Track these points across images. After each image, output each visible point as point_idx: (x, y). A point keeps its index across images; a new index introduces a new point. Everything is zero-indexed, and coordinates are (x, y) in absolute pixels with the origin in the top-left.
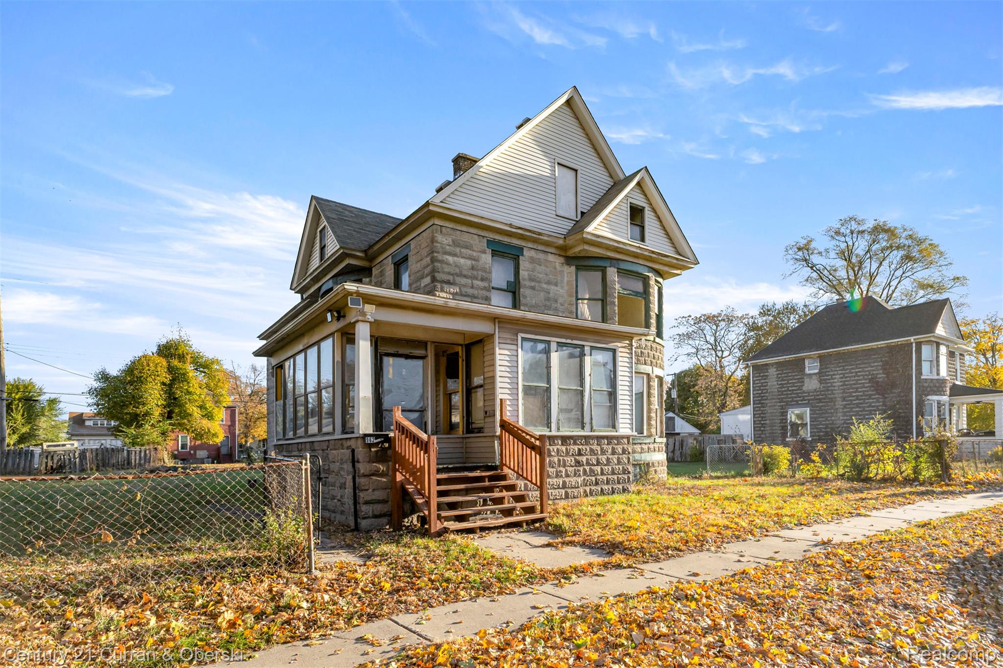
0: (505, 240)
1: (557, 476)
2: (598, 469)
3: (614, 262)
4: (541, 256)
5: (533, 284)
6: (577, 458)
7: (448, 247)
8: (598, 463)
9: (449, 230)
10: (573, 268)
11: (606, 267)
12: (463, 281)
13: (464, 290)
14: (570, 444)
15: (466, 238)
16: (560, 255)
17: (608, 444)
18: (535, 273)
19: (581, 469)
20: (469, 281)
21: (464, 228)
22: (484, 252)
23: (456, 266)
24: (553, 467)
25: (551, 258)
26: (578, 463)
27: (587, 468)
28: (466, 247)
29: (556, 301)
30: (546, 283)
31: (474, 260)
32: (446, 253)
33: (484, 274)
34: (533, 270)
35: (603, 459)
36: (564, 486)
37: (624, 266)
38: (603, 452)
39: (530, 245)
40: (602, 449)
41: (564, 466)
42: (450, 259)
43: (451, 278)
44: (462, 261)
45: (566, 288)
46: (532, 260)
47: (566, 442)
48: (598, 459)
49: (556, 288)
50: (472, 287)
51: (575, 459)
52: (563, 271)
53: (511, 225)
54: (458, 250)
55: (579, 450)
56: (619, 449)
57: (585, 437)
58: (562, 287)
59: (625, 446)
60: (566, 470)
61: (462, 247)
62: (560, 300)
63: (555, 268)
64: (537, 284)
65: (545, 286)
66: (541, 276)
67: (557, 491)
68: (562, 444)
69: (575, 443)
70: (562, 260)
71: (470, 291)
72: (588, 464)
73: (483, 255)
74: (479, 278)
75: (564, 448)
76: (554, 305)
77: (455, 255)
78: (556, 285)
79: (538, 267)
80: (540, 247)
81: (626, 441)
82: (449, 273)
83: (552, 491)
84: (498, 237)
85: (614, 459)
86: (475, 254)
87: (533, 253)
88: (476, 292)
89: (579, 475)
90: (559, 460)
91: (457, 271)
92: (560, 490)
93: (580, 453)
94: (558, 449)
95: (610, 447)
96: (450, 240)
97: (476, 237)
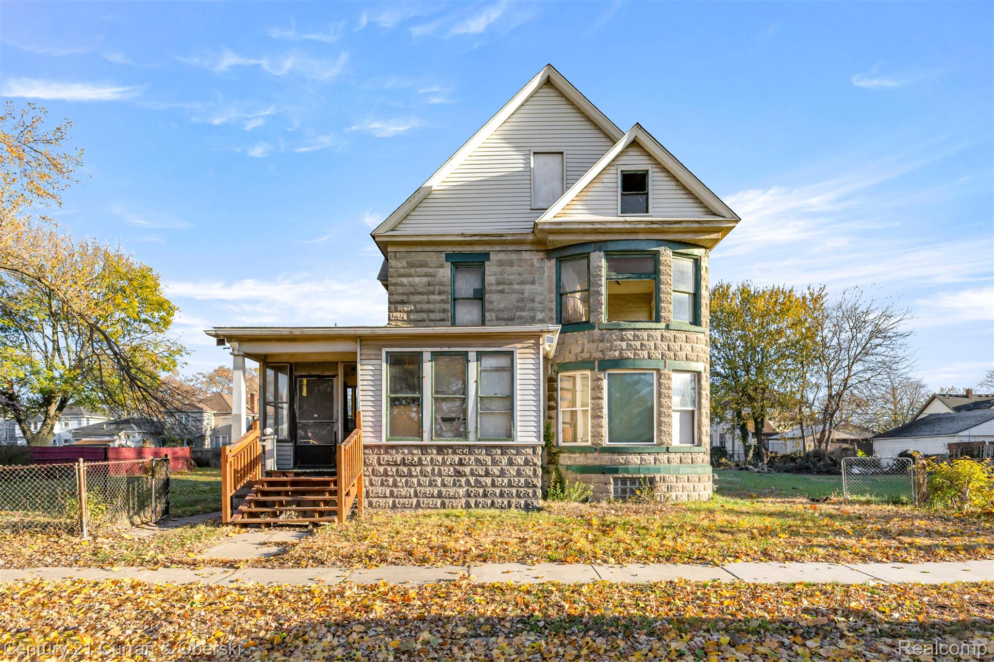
0: (467, 249)
1: (430, 485)
2: (488, 481)
3: (600, 244)
4: (514, 257)
5: (501, 287)
6: (457, 467)
7: (402, 270)
8: (487, 474)
9: (403, 254)
10: (553, 261)
11: (589, 253)
12: (418, 298)
13: (419, 306)
14: (448, 454)
15: (422, 257)
16: (538, 251)
17: (502, 454)
18: (506, 276)
19: (463, 480)
20: (425, 297)
21: (419, 249)
22: (442, 266)
23: (411, 286)
24: (425, 476)
25: (526, 256)
26: (459, 473)
27: (472, 480)
28: (422, 266)
29: (533, 300)
30: (518, 284)
31: (431, 276)
32: (400, 276)
33: (441, 288)
34: (502, 273)
35: (496, 470)
36: (440, 495)
37: (611, 247)
38: (495, 463)
39: (497, 248)
40: (493, 460)
41: (440, 475)
42: (405, 280)
43: (405, 298)
44: (417, 280)
45: (546, 284)
46: (501, 263)
47: (442, 451)
48: (487, 470)
49: (532, 287)
50: (428, 302)
51: (455, 469)
52: (542, 268)
53: (463, 235)
54: (413, 271)
55: (461, 460)
56: (520, 460)
57: (469, 446)
58: (541, 284)
59: (529, 457)
60: (443, 480)
61: (418, 267)
62: (538, 298)
63: (532, 265)
64: (506, 287)
65: (517, 287)
66: (512, 277)
67: (430, 500)
68: (438, 454)
69: (454, 453)
70: (541, 255)
71: (426, 307)
72: (472, 474)
73: (441, 270)
74: (436, 292)
75: (440, 458)
76: (530, 305)
77: (410, 275)
78: (533, 283)
79: (508, 268)
80: (510, 248)
81: (530, 451)
82: (403, 294)
83: (425, 499)
84: (458, 249)
85: (513, 471)
86: (431, 270)
87: (502, 256)
88: (431, 306)
89: (460, 486)
90: (433, 470)
91: (412, 289)
92: (434, 500)
93: (461, 463)
94: (432, 460)
95: (506, 458)
96: (404, 263)
97: (432, 253)
